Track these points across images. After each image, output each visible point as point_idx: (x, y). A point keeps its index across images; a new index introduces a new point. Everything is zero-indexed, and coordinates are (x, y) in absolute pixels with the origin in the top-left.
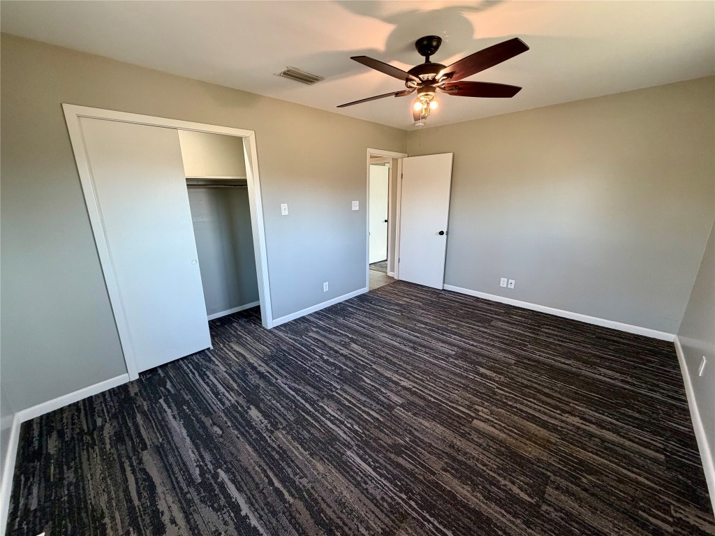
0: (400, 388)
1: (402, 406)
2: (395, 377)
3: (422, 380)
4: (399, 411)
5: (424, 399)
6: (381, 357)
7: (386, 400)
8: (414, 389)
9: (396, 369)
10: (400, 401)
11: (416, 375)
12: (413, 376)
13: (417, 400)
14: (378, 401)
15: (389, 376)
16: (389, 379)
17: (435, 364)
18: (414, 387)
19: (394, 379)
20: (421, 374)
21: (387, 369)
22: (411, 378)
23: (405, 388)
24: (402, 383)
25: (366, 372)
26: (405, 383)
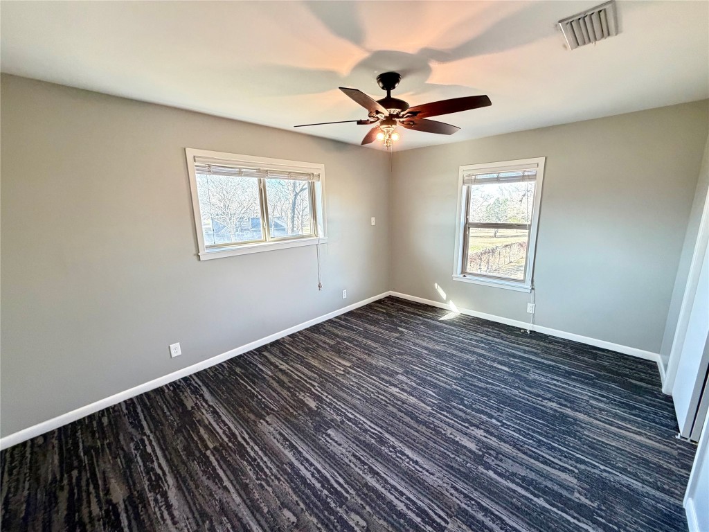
0: (400, 386)
1: (398, 373)
2: (404, 396)
3: (379, 393)
4: (400, 370)
5: (380, 378)
6: (425, 424)
7: (411, 377)
8: (387, 385)
9: (405, 406)
10: (400, 377)
11: (384, 398)
12: (387, 397)
13: (386, 378)
14: (416, 376)
15: (411, 397)
16: (410, 394)
17: (361, 413)
18: (387, 387)
19: (405, 394)
20: (379, 399)
21: (414, 406)
22: (389, 396)
23: (395, 386)
24: (397, 390)
25: (436, 402)
26: (394, 390)
